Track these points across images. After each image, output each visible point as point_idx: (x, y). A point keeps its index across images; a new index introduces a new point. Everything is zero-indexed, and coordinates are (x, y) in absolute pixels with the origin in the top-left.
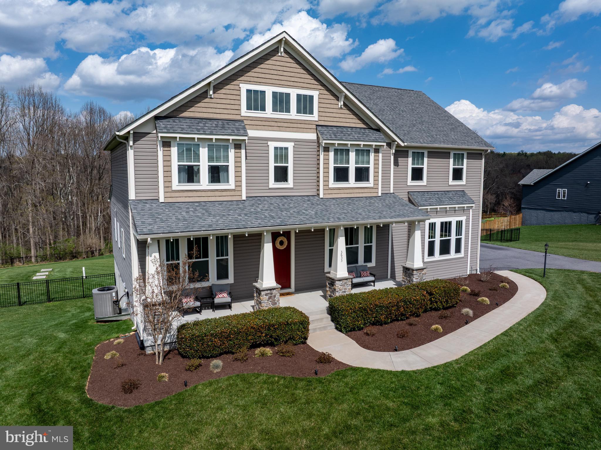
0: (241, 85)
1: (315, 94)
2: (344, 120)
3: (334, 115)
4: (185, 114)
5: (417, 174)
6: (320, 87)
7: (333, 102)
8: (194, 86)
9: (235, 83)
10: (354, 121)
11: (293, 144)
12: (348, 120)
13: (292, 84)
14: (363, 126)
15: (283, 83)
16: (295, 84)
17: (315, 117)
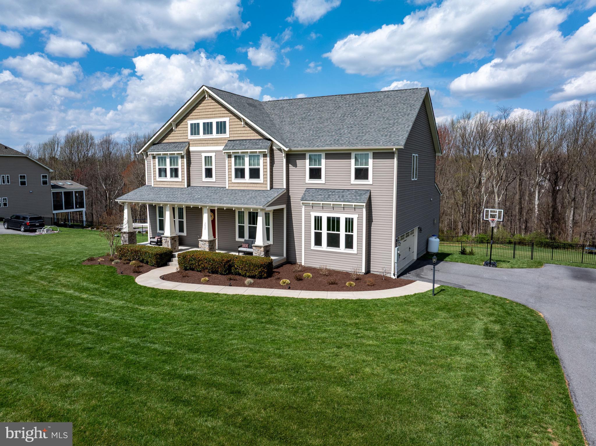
0: (188, 122)
1: (227, 120)
2: (246, 135)
3: (240, 132)
4: (164, 141)
5: (315, 173)
6: (230, 115)
7: (238, 123)
8: (163, 126)
9: (185, 120)
10: (253, 135)
11: (214, 154)
12: (249, 135)
13: (214, 116)
14: (260, 137)
15: (208, 116)
16: (216, 116)
17: (227, 135)
